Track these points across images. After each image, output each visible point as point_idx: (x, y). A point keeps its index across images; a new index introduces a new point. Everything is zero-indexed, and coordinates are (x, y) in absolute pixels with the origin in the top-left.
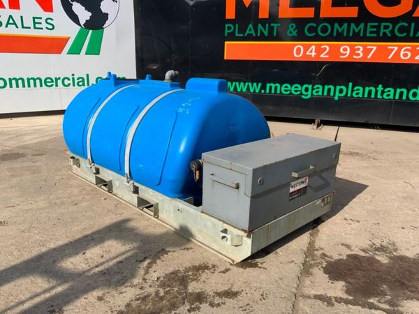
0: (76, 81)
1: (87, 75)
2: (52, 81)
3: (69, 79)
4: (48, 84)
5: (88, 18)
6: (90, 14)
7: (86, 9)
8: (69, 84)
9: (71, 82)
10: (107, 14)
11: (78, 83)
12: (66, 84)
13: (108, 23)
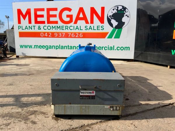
0: (109, 48)
1: (114, 46)
2: (101, 48)
3: (107, 47)
4: (100, 49)
5: (117, 25)
6: (118, 23)
7: (116, 21)
8: (107, 49)
9: (107, 48)
10: (124, 22)
11: (110, 49)
12: (106, 49)
13: (124, 26)
